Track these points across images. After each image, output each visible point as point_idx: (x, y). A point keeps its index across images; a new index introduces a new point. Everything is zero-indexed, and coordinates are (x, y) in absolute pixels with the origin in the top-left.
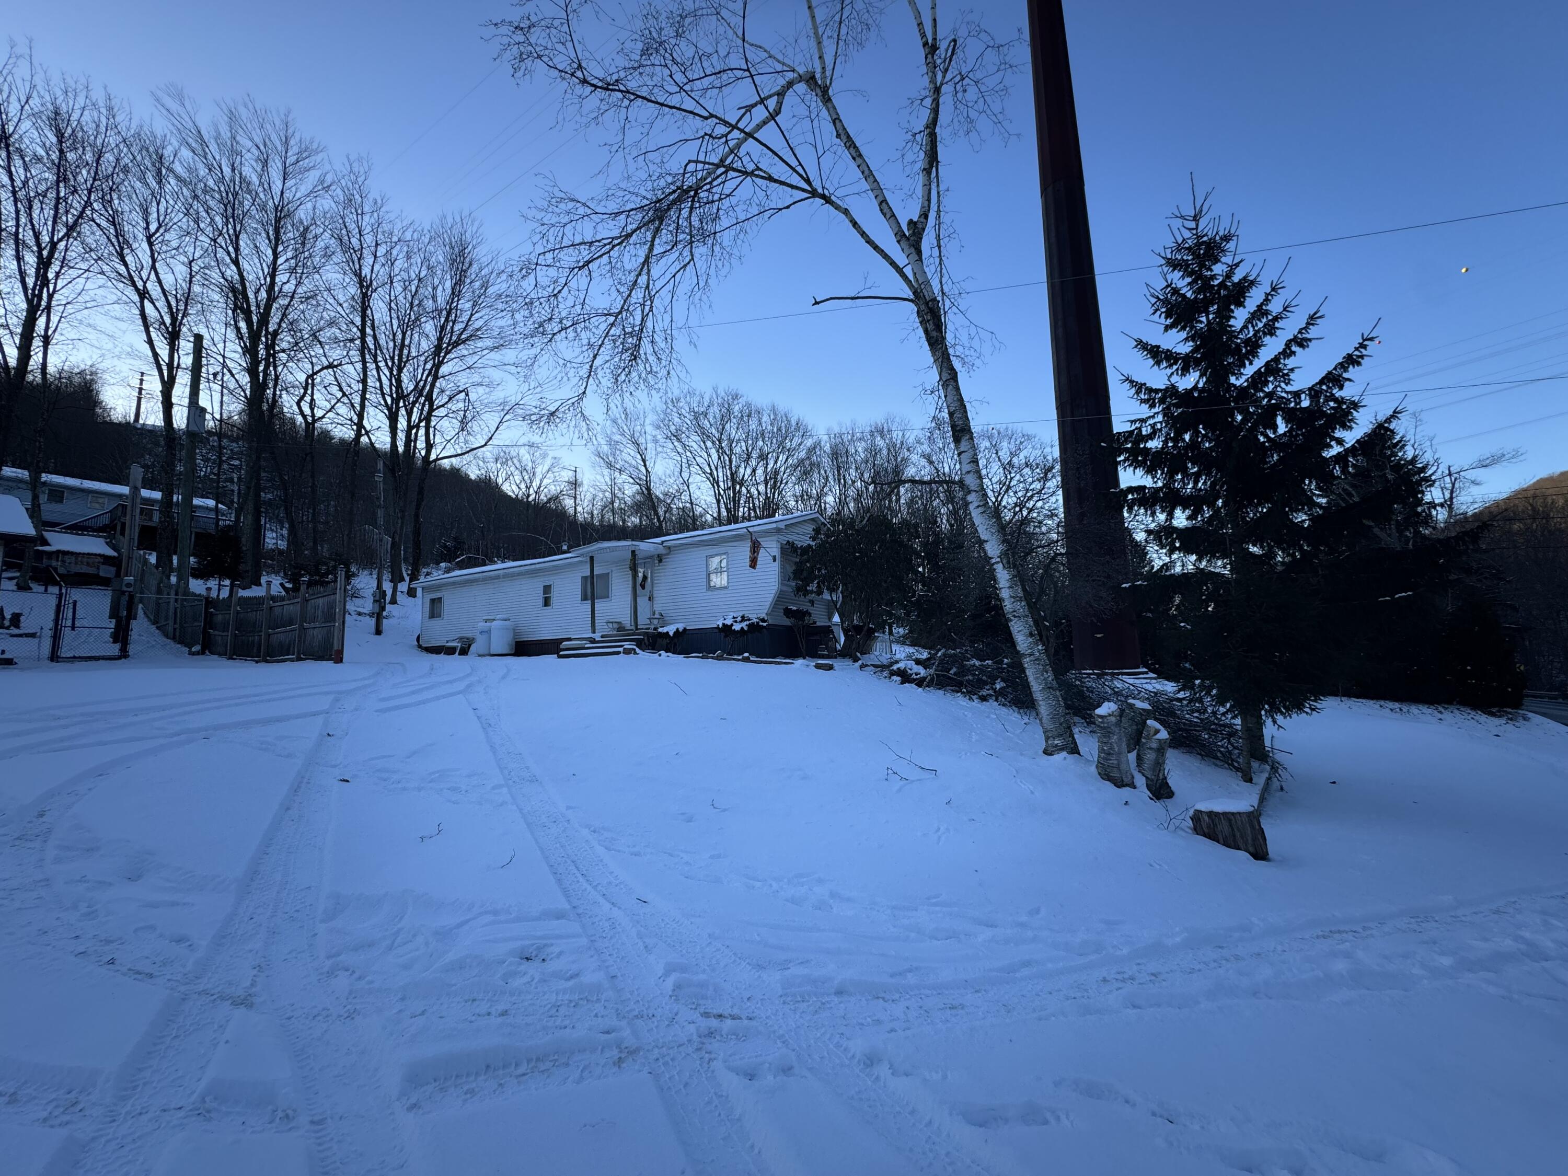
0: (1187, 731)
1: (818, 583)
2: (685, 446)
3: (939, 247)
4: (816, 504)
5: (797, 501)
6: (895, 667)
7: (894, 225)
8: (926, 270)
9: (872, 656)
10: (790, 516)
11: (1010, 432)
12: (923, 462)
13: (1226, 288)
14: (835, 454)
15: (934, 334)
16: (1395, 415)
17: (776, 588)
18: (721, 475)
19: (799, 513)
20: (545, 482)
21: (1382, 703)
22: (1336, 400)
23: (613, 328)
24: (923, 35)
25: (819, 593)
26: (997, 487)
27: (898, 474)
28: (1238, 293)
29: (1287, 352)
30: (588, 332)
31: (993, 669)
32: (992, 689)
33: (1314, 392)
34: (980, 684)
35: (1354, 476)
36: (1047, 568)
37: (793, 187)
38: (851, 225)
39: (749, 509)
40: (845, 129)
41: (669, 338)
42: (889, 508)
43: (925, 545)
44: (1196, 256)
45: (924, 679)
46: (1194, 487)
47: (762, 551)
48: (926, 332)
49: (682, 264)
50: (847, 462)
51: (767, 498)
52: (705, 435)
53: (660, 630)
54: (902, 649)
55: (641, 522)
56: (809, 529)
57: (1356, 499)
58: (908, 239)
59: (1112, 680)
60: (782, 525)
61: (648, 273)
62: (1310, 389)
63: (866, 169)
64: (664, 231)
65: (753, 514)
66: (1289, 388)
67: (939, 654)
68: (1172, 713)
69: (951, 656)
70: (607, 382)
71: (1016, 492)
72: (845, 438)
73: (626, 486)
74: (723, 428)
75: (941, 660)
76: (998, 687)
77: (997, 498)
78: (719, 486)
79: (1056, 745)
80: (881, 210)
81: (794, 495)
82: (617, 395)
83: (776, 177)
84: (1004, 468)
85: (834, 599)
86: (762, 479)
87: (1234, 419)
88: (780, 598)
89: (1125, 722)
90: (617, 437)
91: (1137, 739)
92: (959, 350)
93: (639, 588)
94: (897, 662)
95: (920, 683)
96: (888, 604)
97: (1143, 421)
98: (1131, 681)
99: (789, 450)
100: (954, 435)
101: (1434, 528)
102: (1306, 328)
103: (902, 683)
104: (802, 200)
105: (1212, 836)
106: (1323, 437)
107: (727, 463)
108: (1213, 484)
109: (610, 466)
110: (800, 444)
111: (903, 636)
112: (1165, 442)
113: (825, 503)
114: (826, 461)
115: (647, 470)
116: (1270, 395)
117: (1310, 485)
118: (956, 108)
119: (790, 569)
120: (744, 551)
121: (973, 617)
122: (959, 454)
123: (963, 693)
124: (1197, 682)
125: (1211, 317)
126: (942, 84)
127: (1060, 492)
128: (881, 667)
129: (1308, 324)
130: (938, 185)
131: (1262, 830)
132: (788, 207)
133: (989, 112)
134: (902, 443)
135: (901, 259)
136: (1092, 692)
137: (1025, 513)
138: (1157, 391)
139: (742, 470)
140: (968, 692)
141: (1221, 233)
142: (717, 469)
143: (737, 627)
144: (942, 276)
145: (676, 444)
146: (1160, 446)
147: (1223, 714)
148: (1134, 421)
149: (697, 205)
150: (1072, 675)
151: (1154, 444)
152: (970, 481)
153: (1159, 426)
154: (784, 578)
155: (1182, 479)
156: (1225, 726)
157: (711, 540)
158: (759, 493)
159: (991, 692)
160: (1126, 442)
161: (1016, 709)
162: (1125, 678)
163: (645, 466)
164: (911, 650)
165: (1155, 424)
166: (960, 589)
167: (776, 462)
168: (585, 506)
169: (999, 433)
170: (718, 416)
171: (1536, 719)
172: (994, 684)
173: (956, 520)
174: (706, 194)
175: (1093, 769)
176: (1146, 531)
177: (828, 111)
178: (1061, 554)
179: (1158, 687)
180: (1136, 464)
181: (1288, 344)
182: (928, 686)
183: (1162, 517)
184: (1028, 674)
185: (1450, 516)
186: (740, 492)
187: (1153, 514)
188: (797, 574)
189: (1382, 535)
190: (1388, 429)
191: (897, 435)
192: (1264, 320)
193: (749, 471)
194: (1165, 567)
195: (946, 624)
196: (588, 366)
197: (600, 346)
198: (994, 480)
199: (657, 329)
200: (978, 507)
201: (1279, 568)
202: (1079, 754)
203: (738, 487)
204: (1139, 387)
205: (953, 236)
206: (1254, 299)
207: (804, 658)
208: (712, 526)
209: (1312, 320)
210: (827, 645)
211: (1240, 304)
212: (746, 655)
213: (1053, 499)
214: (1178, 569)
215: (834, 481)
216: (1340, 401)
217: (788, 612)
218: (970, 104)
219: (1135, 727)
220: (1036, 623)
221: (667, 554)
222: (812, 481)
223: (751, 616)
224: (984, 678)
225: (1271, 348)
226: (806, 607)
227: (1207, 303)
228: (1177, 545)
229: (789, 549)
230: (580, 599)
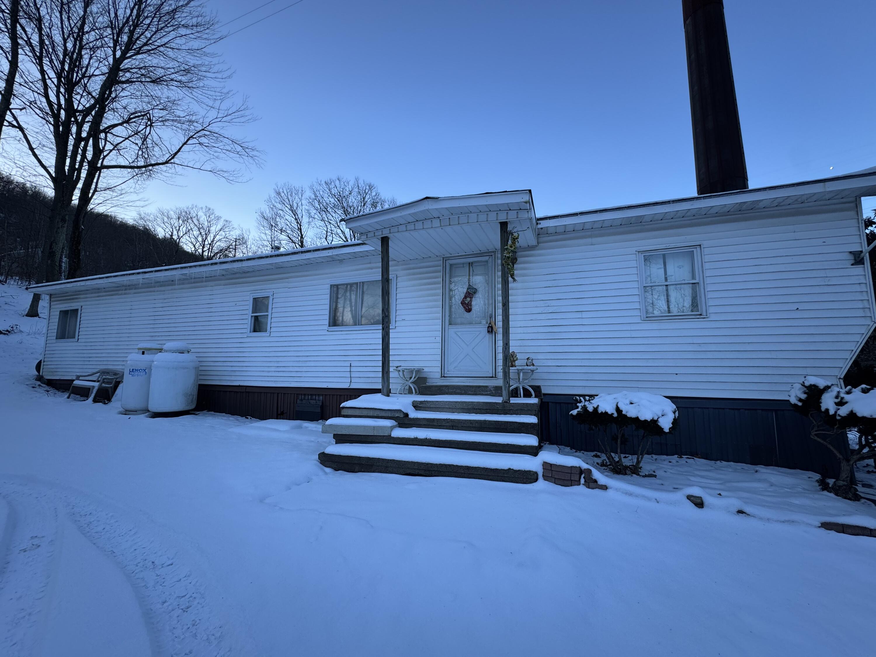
230: (327, 322)
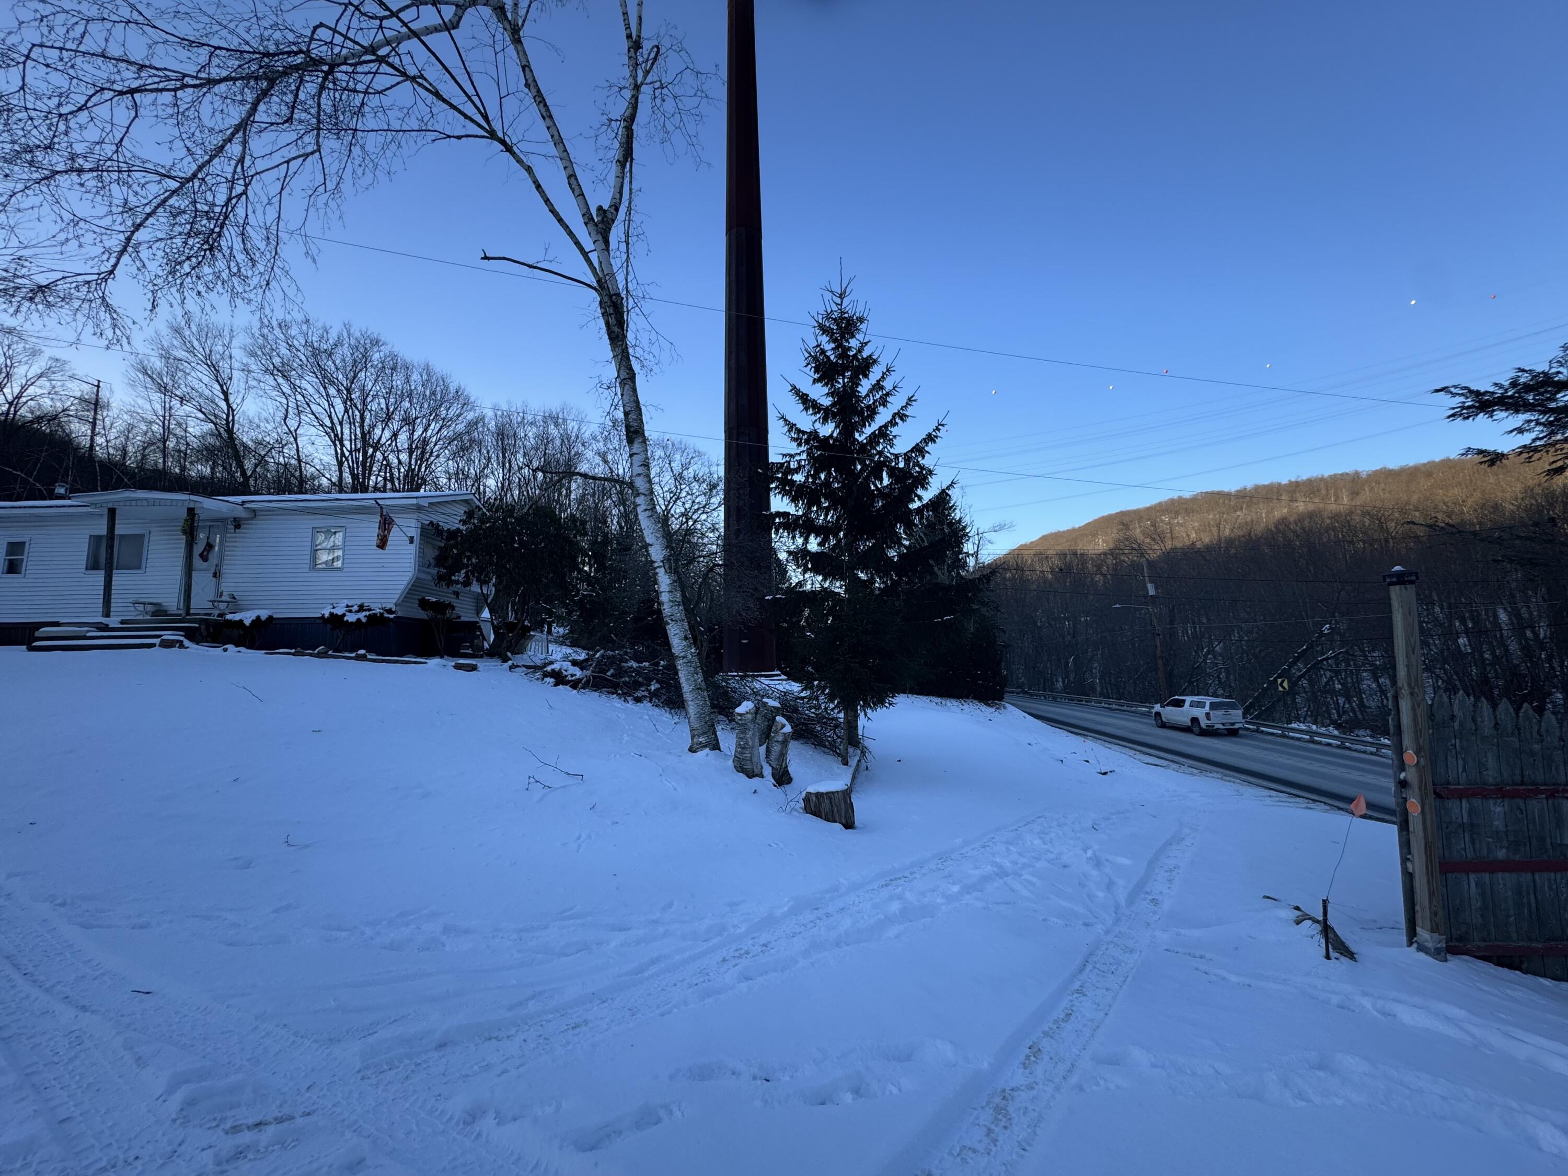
0: (806, 725)
1: (466, 573)
2: (294, 387)
3: (627, 244)
4: (473, 485)
5: (450, 479)
6: (549, 669)
7: (582, 205)
8: (612, 261)
9: (525, 656)
10: (438, 493)
11: (683, 446)
12: (598, 460)
13: (858, 360)
14: (501, 434)
15: (616, 329)
16: (951, 485)
17: (411, 574)
18: (346, 432)
19: (447, 492)
20: (31, 391)
21: (931, 698)
22: (919, 466)
23: (175, 198)
24: (628, 27)
25: (467, 583)
26: (668, 496)
27: (570, 466)
28: (865, 366)
29: (893, 423)
30: (125, 189)
31: (650, 671)
32: (647, 690)
33: (907, 458)
34: (636, 685)
35: (926, 527)
36: (705, 576)
37: (466, 116)
38: (533, 187)
39: (385, 479)
40: (535, 81)
41: (273, 239)
42: (558, 501)
43: (593, 543)
44: (840, 327)
45: (579, 680)
46: (825, 519)
47: (395, 529)
48: (608, 324)
49: (302, 152)
50: (515, 445)
51: (410, 469)
52: (326, 380)
53: (229, 617)
54: (559, 649)
55: (213, 472)
56: (461, 510)
57: (926, 544)
58: (596, 225)
59: (752, 682)
60: (424, 502)
61: (245, 143)
62: (905, 454)
63: (556, 134)
64: (275, 98)
65: (389, 485)
66: (892, 451)
67: (598, 655)
68: (795, 710)
69: (609, 658)
70: (155, 267)
71: (684, 503)
72: (514, 418)
73: (191, 422)
74: (355, 376)
75: (599, 662)
76: (653, 688)
77: (666, 506)
78: (342, 445)
79: (701, 743)
80: (570, 184)
81: (447, 472)
82: (174, 290)
83: (445, 97)
84: (676, 479)
85: (485, 592)
86: (406, 446)
87: (855, 468)
88: (415, 587)
89: (759, 719)
90: (181, 354)
91: (766, 735)
92: (639, 352)
93: (197, 561)
94: (552, 663)
95: (575, 685)
96: (549, 601)
97: (792, 456)
98: (767, 682)
99: (444, 419)
100: (627, 435)
101: (967, 571)
102: (905, 406)
103: (556, 685)
104: (477, 136)
105: (817, 813)
106: (908, 493)
107: (358, 419)
108: (838, 519)
109: (164, 389)
110: (459, 415)
111: (563, 637)
112: (807, 477)
113: (485, 486)
114: (489, 440)
115: (229, 406)
116: (880, 453)
117: (900, 529)
118: (653, 112)
119: (432, 553)
120: (372, 527)
121: (636, 620)
122: (631, 456)
123: (618, 694)
124: (816, 683)
125: (846, 380)
126: (642, 84)
127: (722, 508)
128: (535, 668)
129: (907, 403)
130: (631, 182)
131: (852, 804)
132: (459, 138)
133: (684, 130)
134: (577, 437)
135: (588, 244)
136: (735, 692)
137: (690, 523)
138: (804, 433)
139: (378, 432)
140: (624, 694)
141: (857, 315)
142: (341, 424)
143: (351, 618)
144: (627, 274)
145: (280, 380)
146: (803, 480)
147: (832, 710)
148: (784, 455)
149: (331, 86)
150: (719, 677)
151: (799, 478)
152: (640, 483)
153: (803, 463)
154: (422, 564)
155: (817, 511)
156: (833, 719)
157: (325, 508)
158: (400, 462)
159: (646, 693)
160: (778, 471)
161: (668, 709)
162: (762, 679)
163: (227, 400)
164: (569, 650)
165: (800, 460)
166: (625, 591)
167: (426, 430)
168: (112, 436)
169: (673, 445)
170: (349, 359)
171: (1010, 708)
172: (649, 685)
173: (626, 522)
174: (345, 77)
175: (730, 763)
176: (788, 552)
177: (518, 53)
178: (718, 565)
179: (788, 687)
180: (784, 493)
181: (894, 416)
182: (583, 688)
183: (800, 541)
184: (680, 675)
185: (976, 563)
186: (373, 456)
187: (794, 538)
188: (440, 560)
189: (939, 573)
190: (947, 495)
191: (572, 426)
192: (880, 393)
193: (387, 434)
194: (800, 584)
195: (608, 625)
196: (122, 237)
197: (149, 215)
198: (666, 489)
199: (252, 219)
200: (646, 510)
201: (877, 592)
202: (719, 749)
203: (370, 451)
204: (791, 426)
205: (642, 237)
206: (875, 373)
207: (442, 657)
208: (330, 492)
209: (910, 400)
210: (472, 643)
211: (866, 376)
212: (362, 652)
213: (715, 514)
214: (808, 587)
215: (498, 463)
216: (922, 468)
217: (424, 604)
218: (668, 115)
219: (766, 723)
220: (692, 628)
221: (251, 519)
222: (469, 460)
223: (372, 606)
224: (640, 679)
225: (883, 416)
226: (448, 598)
227: (845, 368)
228: (810, 566)
229: (431, 532)
230: (84, 567)
